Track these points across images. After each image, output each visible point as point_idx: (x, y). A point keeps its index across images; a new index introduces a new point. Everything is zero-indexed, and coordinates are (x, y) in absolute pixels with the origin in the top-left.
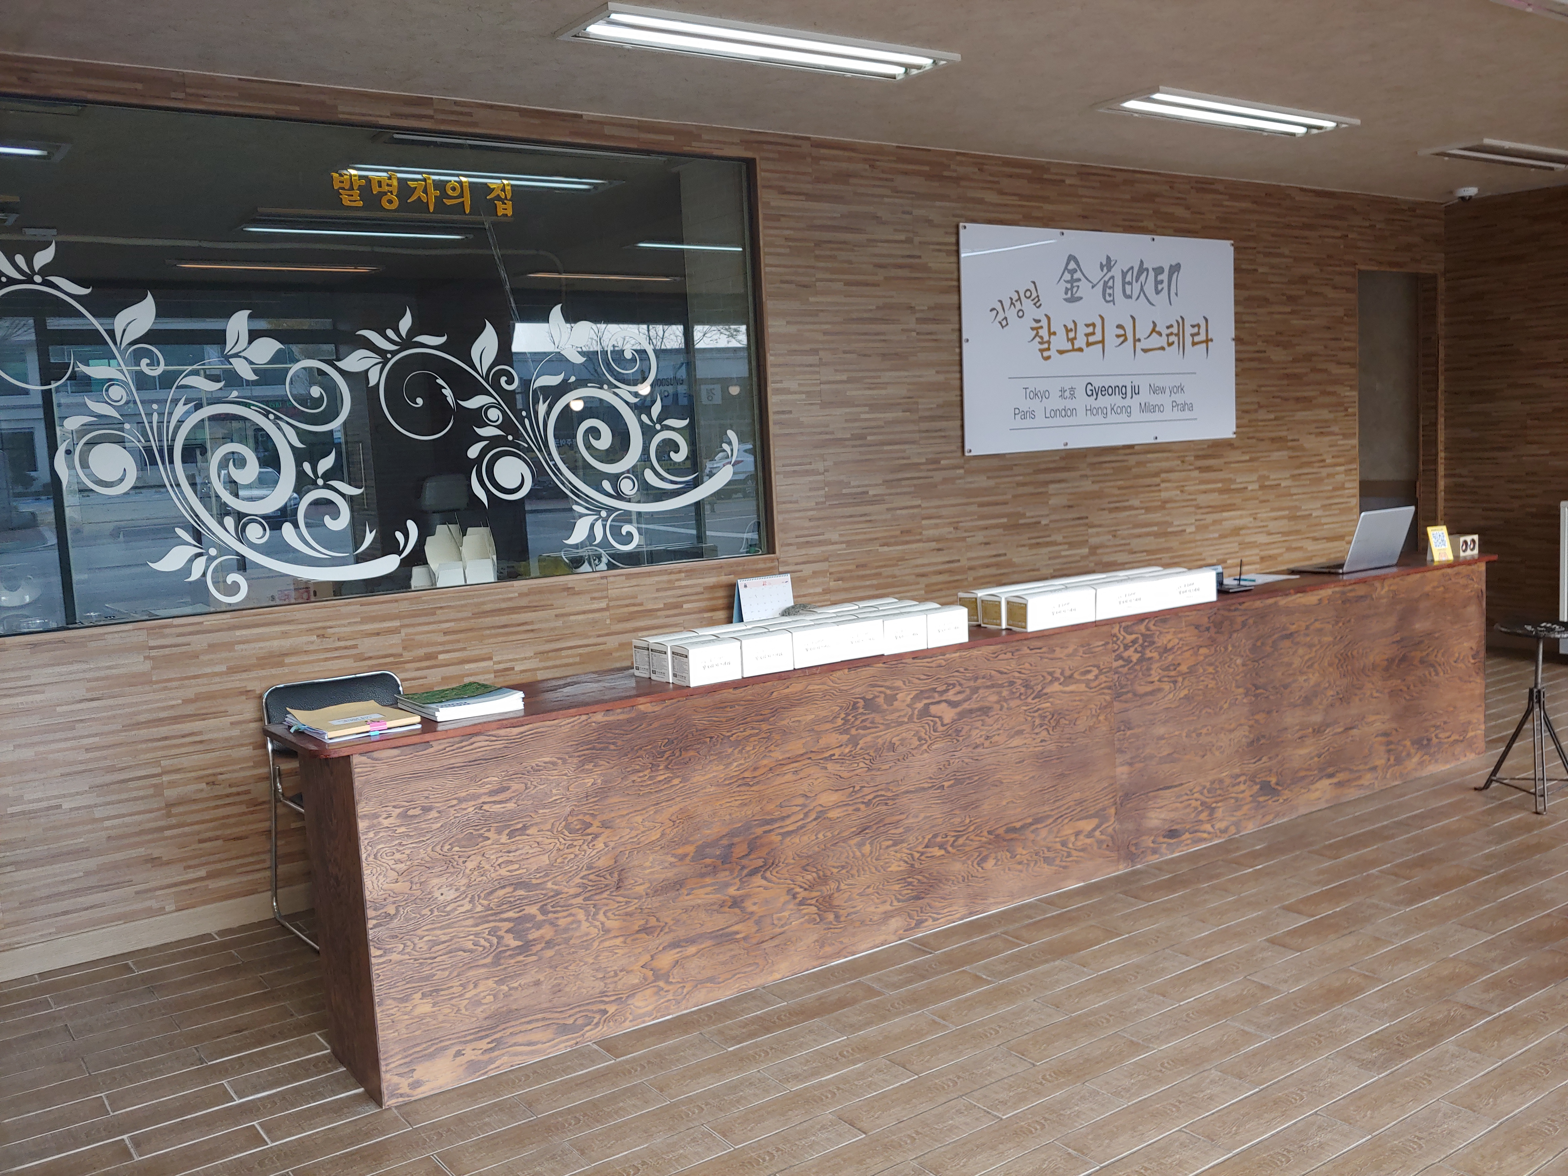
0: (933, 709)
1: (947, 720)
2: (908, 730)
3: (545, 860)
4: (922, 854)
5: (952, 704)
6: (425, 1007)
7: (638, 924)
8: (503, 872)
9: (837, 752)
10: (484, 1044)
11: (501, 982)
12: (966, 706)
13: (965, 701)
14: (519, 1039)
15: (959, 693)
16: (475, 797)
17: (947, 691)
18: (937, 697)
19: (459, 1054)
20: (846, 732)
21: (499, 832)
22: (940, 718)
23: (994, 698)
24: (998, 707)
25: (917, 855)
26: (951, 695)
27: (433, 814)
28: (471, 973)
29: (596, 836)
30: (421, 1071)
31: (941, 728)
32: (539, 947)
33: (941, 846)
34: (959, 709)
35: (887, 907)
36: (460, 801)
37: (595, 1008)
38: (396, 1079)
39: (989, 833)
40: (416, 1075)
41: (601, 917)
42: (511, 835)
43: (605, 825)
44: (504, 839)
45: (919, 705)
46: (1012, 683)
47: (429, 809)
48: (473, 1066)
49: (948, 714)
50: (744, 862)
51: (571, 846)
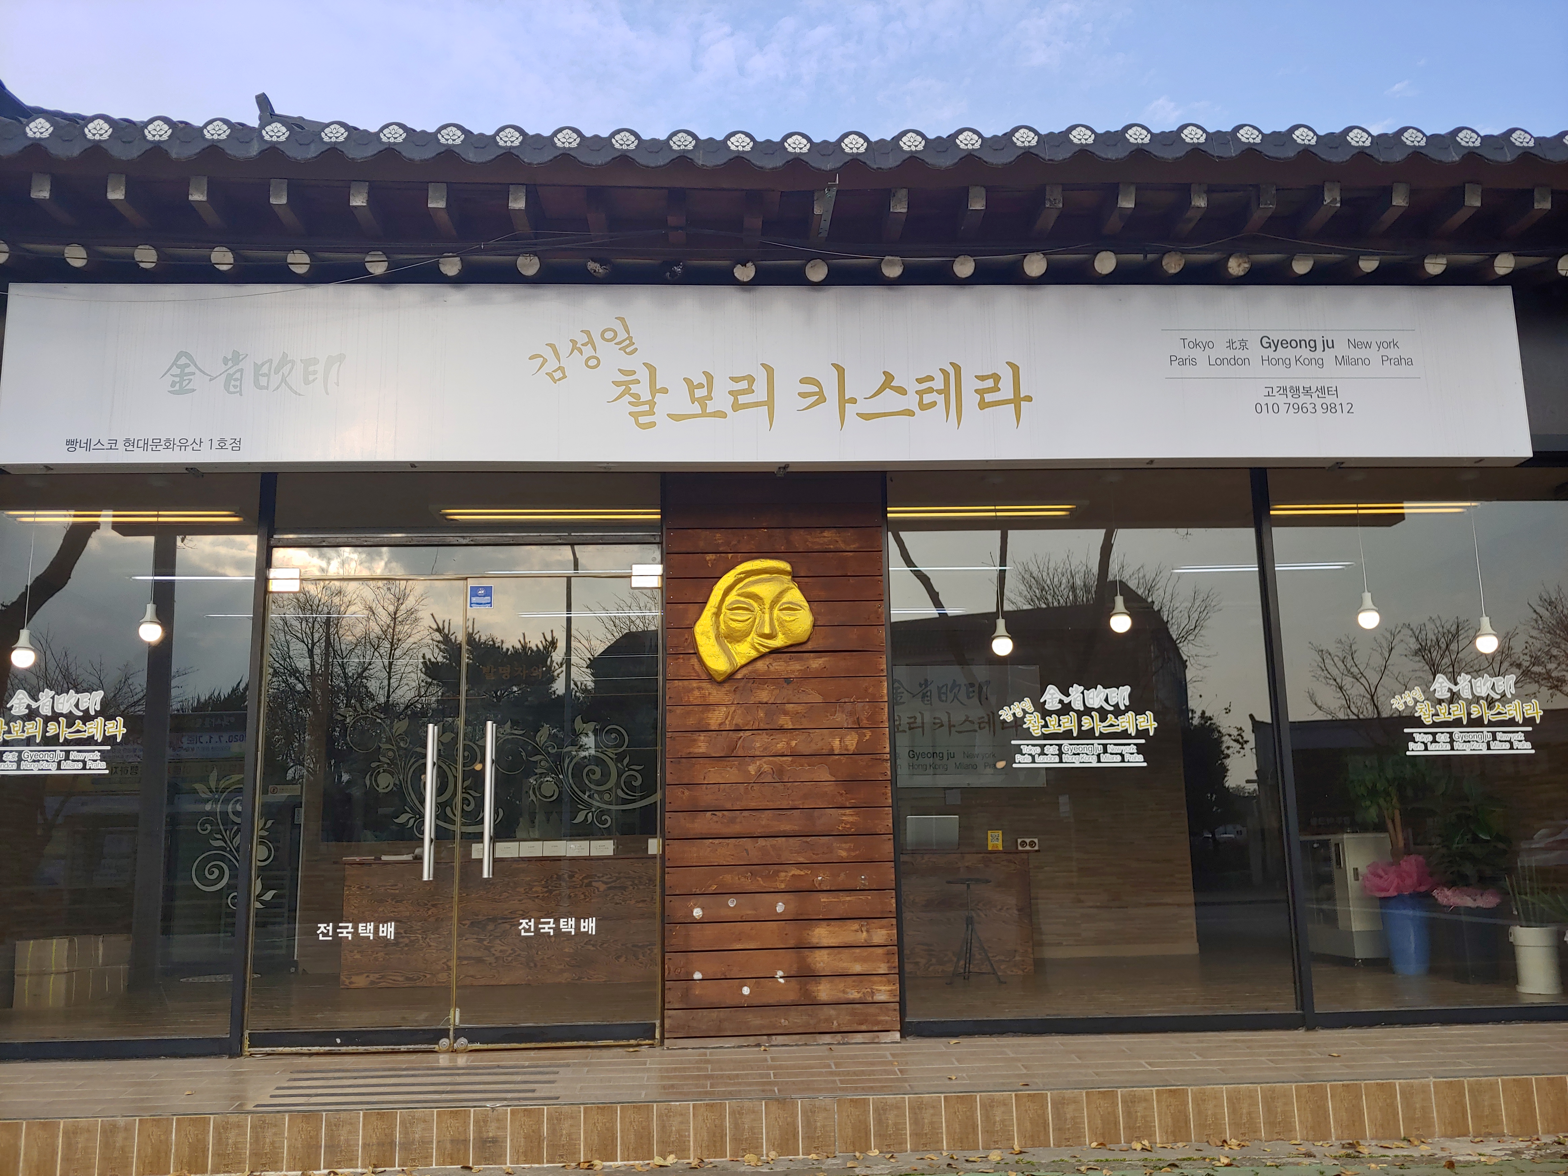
0: (594, 884)
1: (601, 889)
2: (579, 891)
3: (408, 914)
4: (582, 947)
5: (604, 883)
6: (358, 956)
7: (443, 946)
8: (392, 915)
9: (541, 895)
10: (377, 976)
11: (386, 954)
12: (613, 884)
13: (612, 882)
14: (391, 977)
15: (610, 878)
16: (385, 886)
17: (603, 876)
18: (597, 879)
19: (368, 976)
20: (547, 887)
21: (392, 900)
22: (597, 888)
23: (630, 883)
24: (631, 887)
25: (579, 947)
26: (604, 879)
27: (369, 889)
28: (376, 948)
29: (429, 909)
30: (354, 979)
31: (597, 893)
32: (402, 945)
33: (593, 946)
34: (609, 885)
35: (562, 967)
36: (379, 886)
37: (422, 974)
38: (345, 979)
39: (622, 945)
40: (352, 980)
41: (428, 940)
42: (397, 902)
43: (433, 906)
44: (393, 903)
45: (586, 881)
46: (640, 877)
47: (368, 887)
48: (373, 982)
49: (602, 887)
50: (492, 933)
51: (418, 911)
